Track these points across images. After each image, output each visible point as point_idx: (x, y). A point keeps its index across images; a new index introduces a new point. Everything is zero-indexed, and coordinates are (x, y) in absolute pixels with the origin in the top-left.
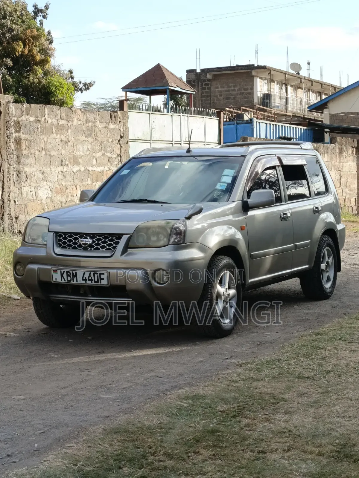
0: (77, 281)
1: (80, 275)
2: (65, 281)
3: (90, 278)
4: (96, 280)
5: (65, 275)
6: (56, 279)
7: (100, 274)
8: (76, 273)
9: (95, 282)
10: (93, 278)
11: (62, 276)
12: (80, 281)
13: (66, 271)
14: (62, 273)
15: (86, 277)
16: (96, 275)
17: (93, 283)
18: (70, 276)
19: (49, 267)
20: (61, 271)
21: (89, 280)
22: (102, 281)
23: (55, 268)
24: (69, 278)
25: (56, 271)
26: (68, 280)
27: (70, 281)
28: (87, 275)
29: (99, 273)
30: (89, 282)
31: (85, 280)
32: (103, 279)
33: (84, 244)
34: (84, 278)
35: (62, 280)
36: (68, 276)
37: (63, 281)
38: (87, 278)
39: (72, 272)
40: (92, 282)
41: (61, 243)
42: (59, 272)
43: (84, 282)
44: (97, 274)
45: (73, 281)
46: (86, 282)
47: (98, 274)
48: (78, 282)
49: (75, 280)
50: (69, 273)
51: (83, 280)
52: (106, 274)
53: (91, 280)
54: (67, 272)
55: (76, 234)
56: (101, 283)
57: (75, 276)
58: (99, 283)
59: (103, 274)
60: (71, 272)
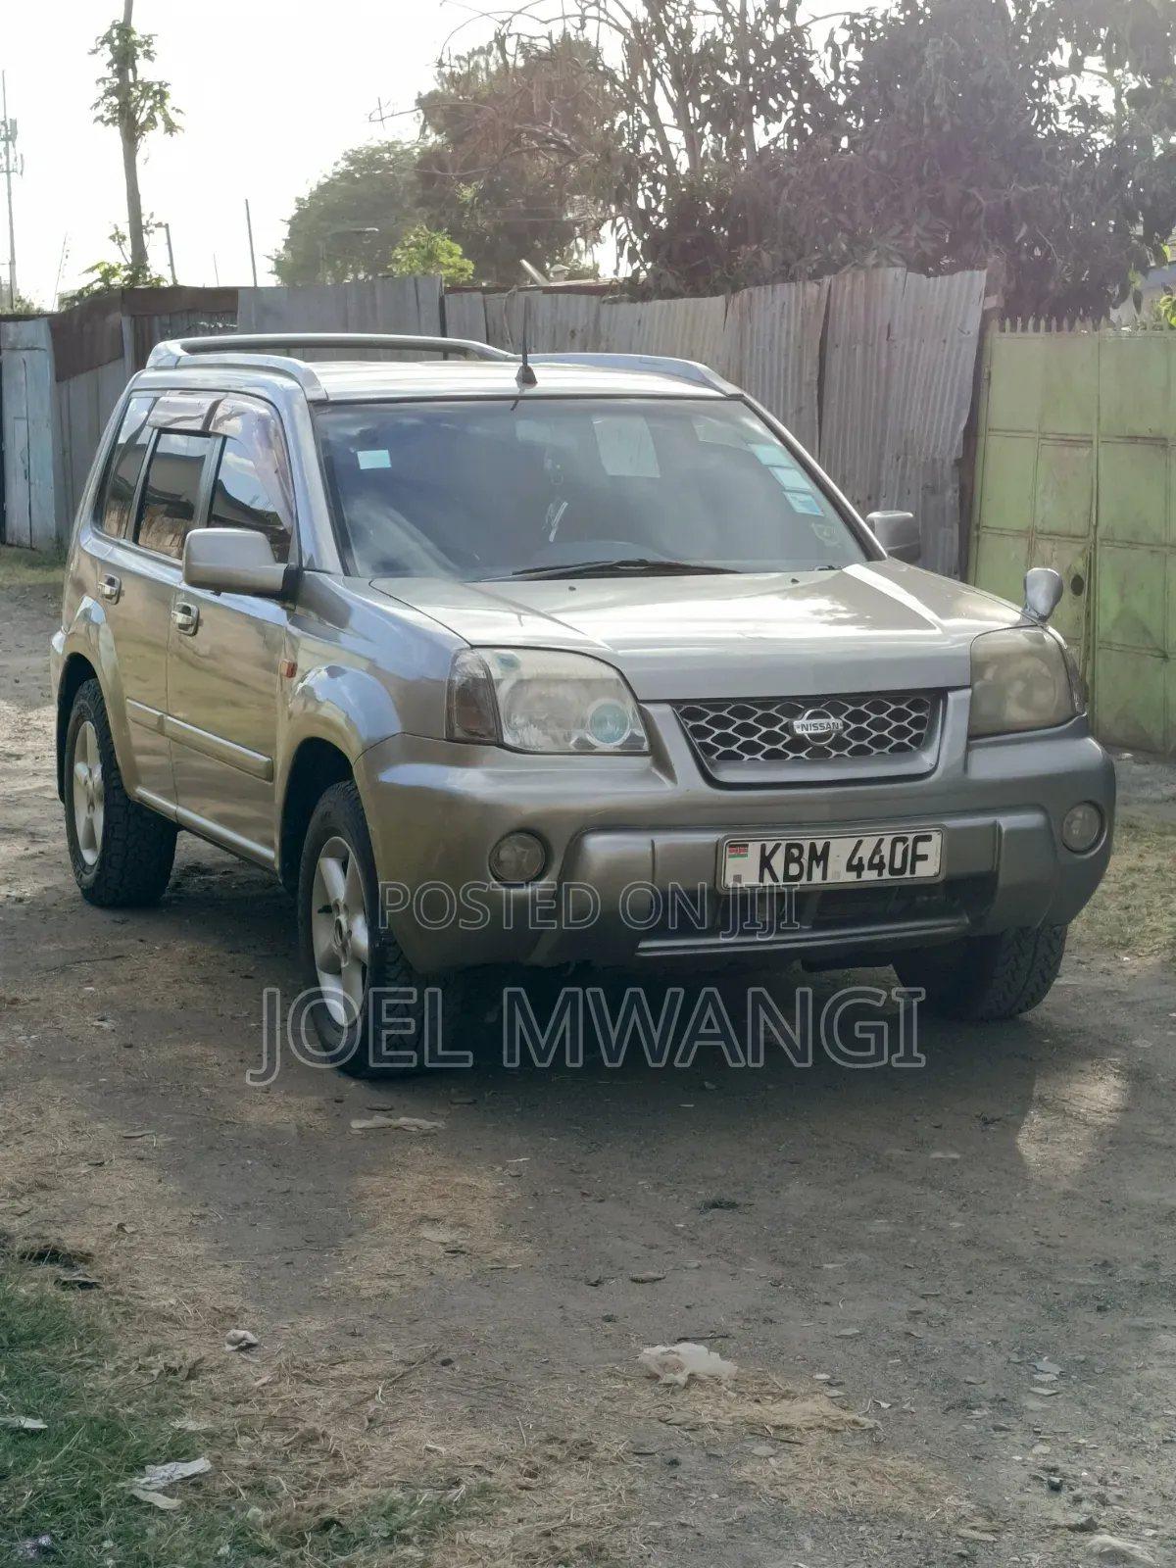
0: (824, 877)
1: (840, 850)
2: (774, 878)
3: (876, 860)
4: (898, 864)
5: (778, 862)
6: (738, 878)
7: (917, 840)
8: (827, 846)
9: (893, 871)
10: (887, 861)
11: (765, 862)
12: (838, 874)
13: (784, 843)
14: (767, 853)
15: (861, 859)
16: (900, 847)
17: (886, 874)
18: (798, 860)
19: (711, 838)
20: (763, 848)
21: (872, 867)
22: (919, 864)
23: (738, 836)
24: (794, 869)
25: (740, 848)
26: (787, 877)
27: (798, 877)
28: (865, 853)
29: (911, 837)
30: (869, 875)
31: (858, 869)
32: (924, 858)
33: (813, 737)
34: (855, 862)
35: (761, 879)
36: (789, 859)
37: (768, 881)
38: (866, 862)
39: (813, 847)
40: (880, 874)
41: (709, 740)
42: (754, 849)
43: (852, 877)
44: (904, 840)
45: (810, 878)
46: (859, 876)
47: (910, 843)
48: (829, 880)
49: (817, 873)
50: (795, 852)
51: (850, 868)
52: (937, 838)
53: (880, 867)
54: (789, 847)
55: (766, 702)
56: (913, 871)
57: (821, 857)
58: (907, 875)
59: (928, 838)
60: (806, 846)
